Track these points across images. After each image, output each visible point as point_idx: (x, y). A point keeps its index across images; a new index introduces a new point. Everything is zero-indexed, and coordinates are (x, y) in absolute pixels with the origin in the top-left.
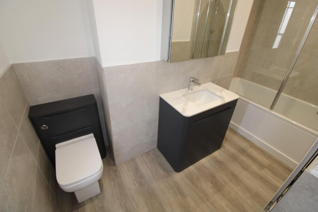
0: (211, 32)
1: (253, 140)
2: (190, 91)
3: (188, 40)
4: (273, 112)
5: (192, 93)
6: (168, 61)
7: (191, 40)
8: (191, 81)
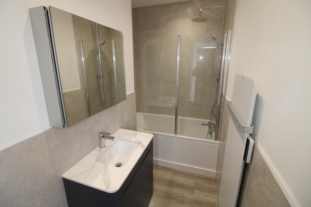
0: (98, 77)
1: (173, 166)
2: (103, 149)
3: (79, 88)
4: (178, 136)
5: (106, 151)
6: (64, 127)
7: (82, 87)
8: (100, 137)
